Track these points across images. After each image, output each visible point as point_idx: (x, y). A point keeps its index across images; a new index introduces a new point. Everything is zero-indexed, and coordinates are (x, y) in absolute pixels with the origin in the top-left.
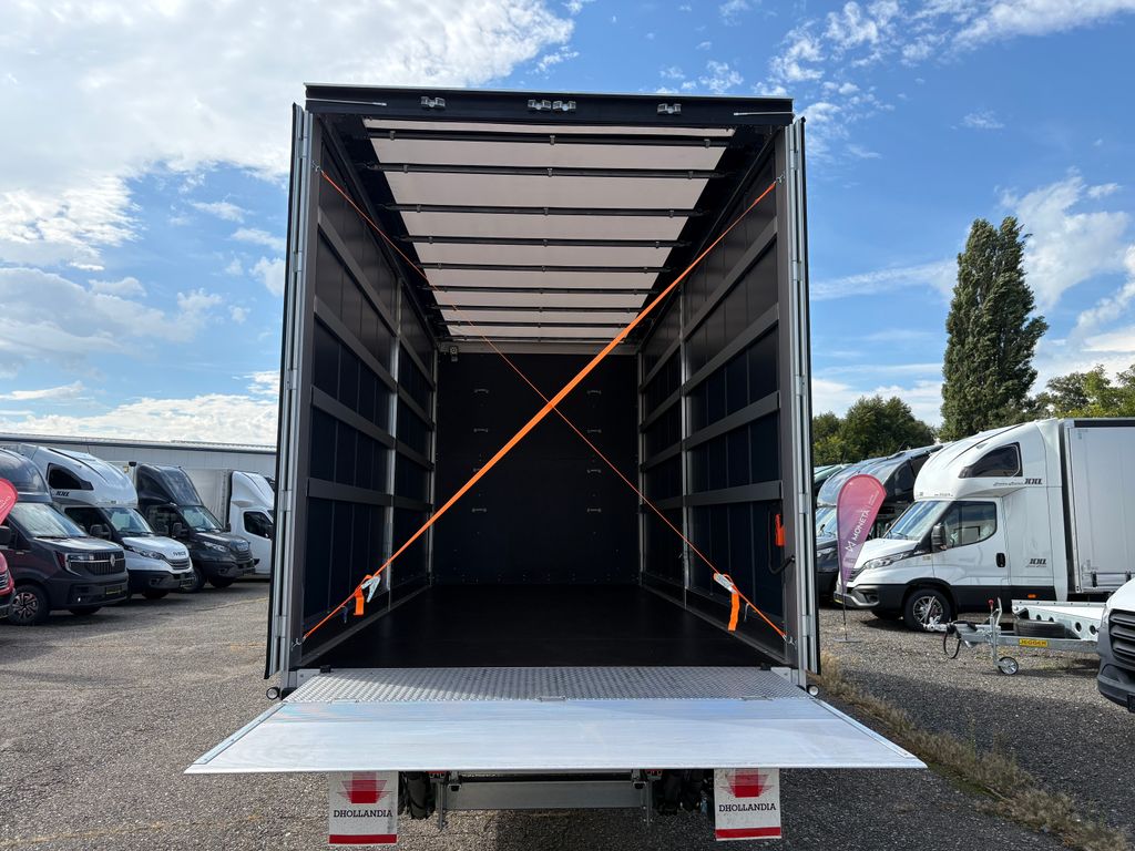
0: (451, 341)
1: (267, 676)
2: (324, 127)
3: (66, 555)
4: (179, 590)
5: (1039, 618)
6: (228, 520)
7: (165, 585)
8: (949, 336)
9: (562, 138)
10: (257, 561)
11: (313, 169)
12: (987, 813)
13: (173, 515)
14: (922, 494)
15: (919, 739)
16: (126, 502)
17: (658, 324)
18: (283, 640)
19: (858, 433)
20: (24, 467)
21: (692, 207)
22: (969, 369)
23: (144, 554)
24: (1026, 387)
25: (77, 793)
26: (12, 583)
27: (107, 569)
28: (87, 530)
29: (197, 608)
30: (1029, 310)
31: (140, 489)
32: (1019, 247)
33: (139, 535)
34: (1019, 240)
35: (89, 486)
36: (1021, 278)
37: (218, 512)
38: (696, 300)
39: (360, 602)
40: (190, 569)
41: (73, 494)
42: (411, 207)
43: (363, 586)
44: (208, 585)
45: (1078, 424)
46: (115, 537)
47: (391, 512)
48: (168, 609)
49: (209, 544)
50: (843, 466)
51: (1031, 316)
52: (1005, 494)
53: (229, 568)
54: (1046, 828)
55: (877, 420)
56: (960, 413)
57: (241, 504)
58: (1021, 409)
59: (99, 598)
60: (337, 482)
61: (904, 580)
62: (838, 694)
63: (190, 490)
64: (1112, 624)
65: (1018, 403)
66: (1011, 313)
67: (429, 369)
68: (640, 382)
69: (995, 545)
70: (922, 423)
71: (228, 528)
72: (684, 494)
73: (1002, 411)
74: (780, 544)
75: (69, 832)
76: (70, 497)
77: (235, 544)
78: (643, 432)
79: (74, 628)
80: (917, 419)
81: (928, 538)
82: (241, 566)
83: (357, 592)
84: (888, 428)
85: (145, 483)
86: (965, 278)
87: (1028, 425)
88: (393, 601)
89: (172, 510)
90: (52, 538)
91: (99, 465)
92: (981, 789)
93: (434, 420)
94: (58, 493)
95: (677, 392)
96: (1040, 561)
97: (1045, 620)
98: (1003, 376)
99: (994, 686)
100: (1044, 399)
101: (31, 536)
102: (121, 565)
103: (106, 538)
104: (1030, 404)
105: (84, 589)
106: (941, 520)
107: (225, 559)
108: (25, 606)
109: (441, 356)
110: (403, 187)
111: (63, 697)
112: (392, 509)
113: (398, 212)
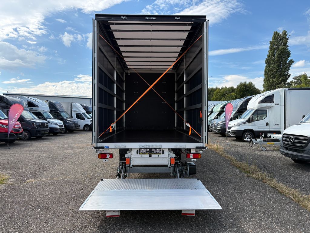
0: (128, 69)
1: (92, 144)
2: (99, 23)
3: (34, 123)
4: (61, 133)
5: (273, 138)
6: (72, 115)
7: (58, 131)
8: (266, 65)
9: (153, 24)
10: (80, 126)
11: (97, 33)
12: (248, 176)
13: (58, 114)
14: (249, 108)
15: (237, 163)
16: (47, 111)
17: (180, 65)
18: (95, 137)
19: (240, 92)
20: (22, 101)
21: (185, 38)
22: (271, 74)
23: (52, 123)
24: (287, 79)
25: (49, 172)
26: (23, 130)
27: (44, 127)
28: (38, 117)
29: (66, 137)
30: (289, 57)
31: (50, 107)
32: (287, 39)
33: (50, 119)
34: (287, 37)
35: (38, 106)
36: (288, 48)
37: (69, 113)
38: (188, 59)
39: (111, 129)
40: (64, 127)
41: (34, 108)
42: (119, 39)
43: (111, 126)
44: (68, 132)
45: (289, 90)
46: (45, 119)
47: (115, 112)
48: (59, 137)
49: (68, 121)
50: (231, 101)
51: (290, 59)
52: (269, 108)
53: (73, 127)
54: (260, 179)
55: (245, 88)
56: (268, 86)
57: (75, 111)
58: (285, 85)
59: (43, 134)
60: (104, 104)
61: (243, 129)
62: (222, 155)
63: (62, 107)
64: (283, 137)
65: (285, 83)
66: (284, 58)
67: (123, 77)
68: (176, 80)
69: (266, 120)
70: (258, 89)
71: (72, 117)
72: (184, 107)
73: (280, 86)
74: (201, 117)
75: (50, 178)
76: (33, 109)
77: (74, 121)
78: (176, 93)
79: (38, 141)
80: (256, 88)
81: (249, 119)
82: (76, 127)
83: (110, 127)
84: (248, 90)
85: (51, 106)
86: (271, 48)
87: (277, 90)
88: (116, 132)
89: (58, 113)
90: (31, 119)
91: (39, 101)
92: (249, 172)
93: (125, 90)
94: (30, 108)
95: (183, 83)
96: (277, 124)
97: (275, 138)
98: (281, 76)
99: (259, 153)
100: (292, 82)
101: (25, 119)
102: (47, 126)
103: (43, 119)
104: (288, 84)
105: (39, 132)
106: (253, 114)
107: (72, 125)
108: (25, 136)
109: (126, 73)
110: (116, 35)
111: (40, 155)
112: (115, 111)
113: (116, 40)
